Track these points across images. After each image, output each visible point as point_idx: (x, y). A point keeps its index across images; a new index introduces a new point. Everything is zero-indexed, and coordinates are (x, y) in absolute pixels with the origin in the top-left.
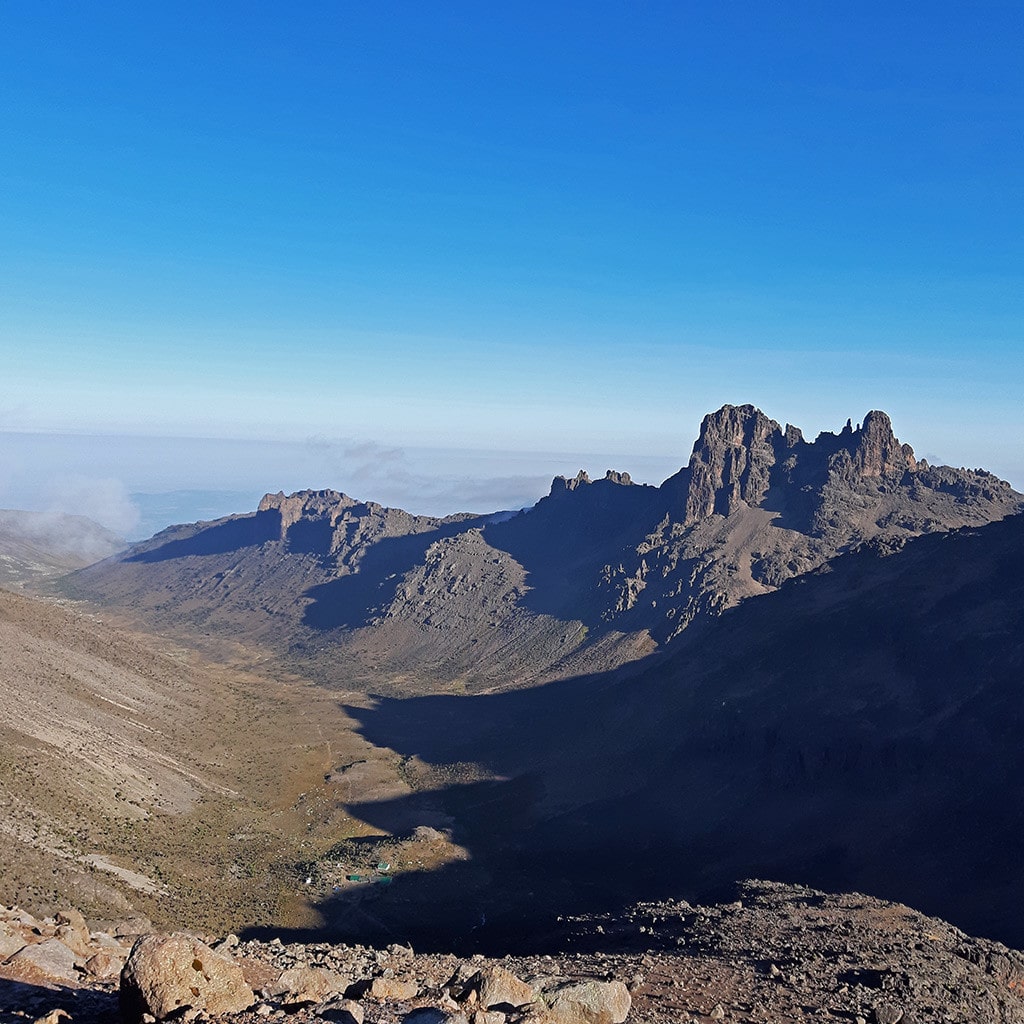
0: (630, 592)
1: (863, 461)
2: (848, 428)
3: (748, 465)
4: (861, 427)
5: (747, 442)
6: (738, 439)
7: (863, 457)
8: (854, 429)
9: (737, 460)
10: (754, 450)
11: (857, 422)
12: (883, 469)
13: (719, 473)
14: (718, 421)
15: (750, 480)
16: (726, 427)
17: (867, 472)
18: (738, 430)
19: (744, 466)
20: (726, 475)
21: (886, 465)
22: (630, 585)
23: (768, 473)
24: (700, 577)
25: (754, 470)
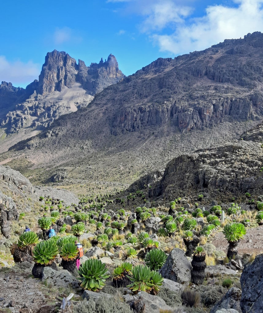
0: (23, 119)
1: (110, 71)
2: (102, 61)
3: (66, 73)
4: (107, 61)
5: (65, 64)
6: (61, 63)
7: (110, 70)
8: (104, 61)
9: (62, 70)
10: (67, 68)
11: (105, 59)
12: (116, 75)
13: (55, 75)
14: (53, 55)
15: (68, 78)
16: (56, 58)
17: (111, 76)
18: (60, 60)
19: (64, 73)
20: (58, 76)
21: (117, 74)
22: (23, 117)
23: (74, 76)
24: (55, 112)
25: (69, 75)
